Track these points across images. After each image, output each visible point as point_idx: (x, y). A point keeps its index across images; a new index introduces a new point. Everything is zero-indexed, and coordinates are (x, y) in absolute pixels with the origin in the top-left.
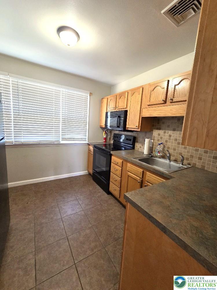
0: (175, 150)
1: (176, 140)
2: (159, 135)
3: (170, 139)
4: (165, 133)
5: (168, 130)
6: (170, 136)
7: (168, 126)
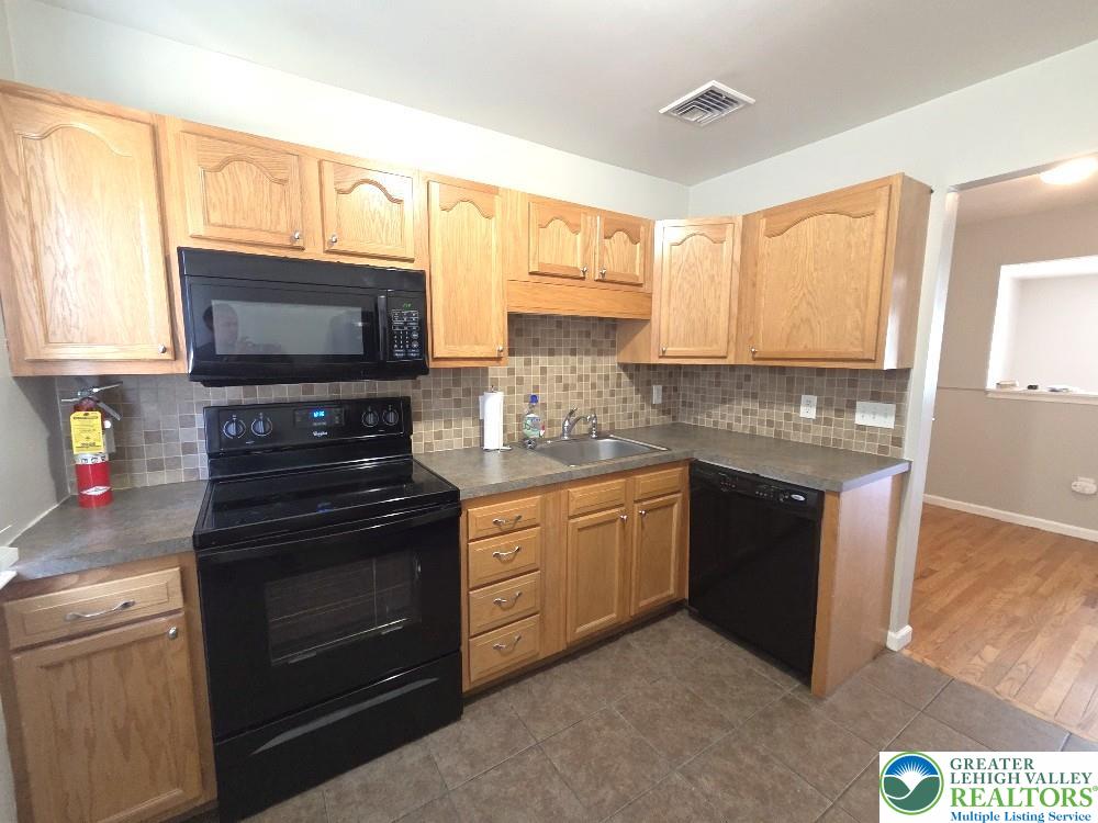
0: (559, 406)
1: (559, 379)
2: (511, 371)
3: (544, 380)
4: (528, 363)
5: (536, 354)
6: (543, 370)
7: (536, 343)
